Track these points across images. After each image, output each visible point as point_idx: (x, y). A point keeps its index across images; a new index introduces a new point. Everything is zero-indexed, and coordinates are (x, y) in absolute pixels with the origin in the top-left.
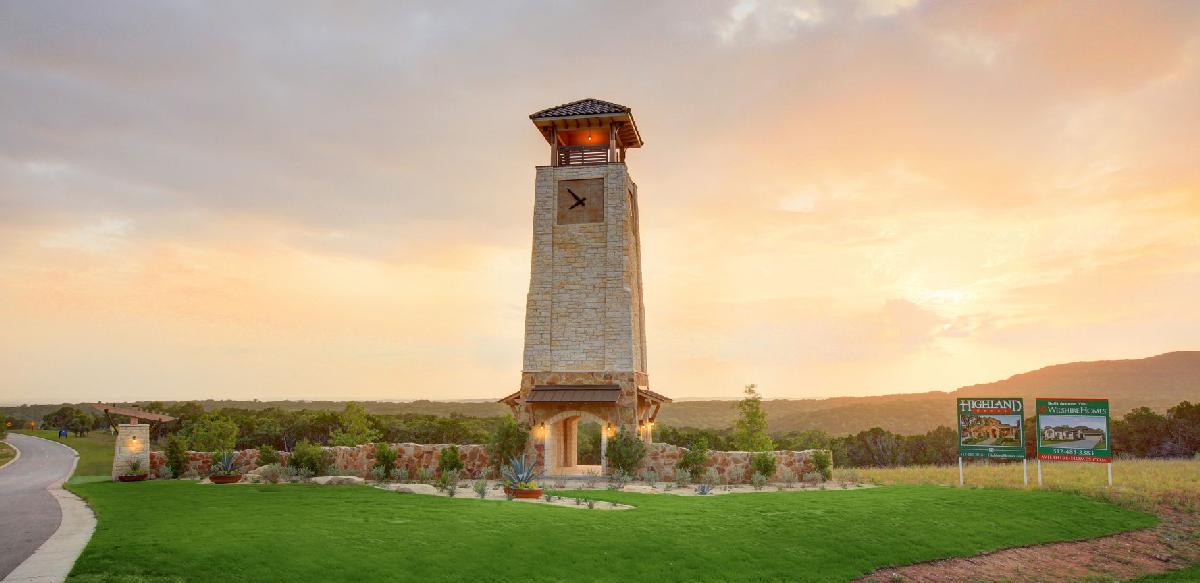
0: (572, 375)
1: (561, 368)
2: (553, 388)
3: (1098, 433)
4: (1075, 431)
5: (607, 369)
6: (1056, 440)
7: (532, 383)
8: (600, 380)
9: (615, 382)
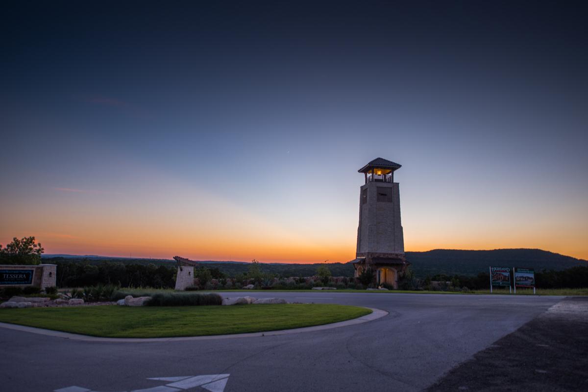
0: (384, 254)
1: (379, 251)
2: (378, 258)
3: (531, 278)
4: (525, 278)
5: (396, 252)
6: (520, 280)
7: (371, 256)
8: (394, 256)
9: (399, 257)
